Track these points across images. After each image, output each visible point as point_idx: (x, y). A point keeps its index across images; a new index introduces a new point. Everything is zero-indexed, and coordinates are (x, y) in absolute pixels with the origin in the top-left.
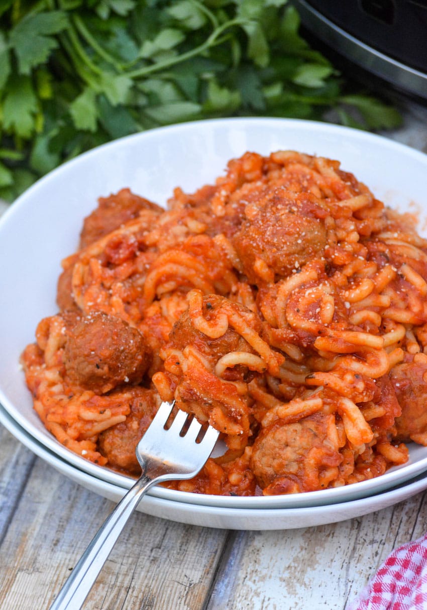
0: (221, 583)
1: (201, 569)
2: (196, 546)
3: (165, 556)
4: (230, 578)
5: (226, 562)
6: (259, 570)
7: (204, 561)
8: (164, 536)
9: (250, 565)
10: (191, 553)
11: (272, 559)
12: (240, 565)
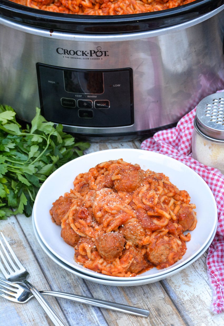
0: (171, 294)
1: (162, 293)
2: (154, 287)
3: (149, 295)
4: (171, 291)
5: (166, 288)
6: (176, 285)
7: (160, 290)
8: (143, 289)
9: (173, 285)
10: (155, 290)
11: (176, 280)
12: (170, 286)
